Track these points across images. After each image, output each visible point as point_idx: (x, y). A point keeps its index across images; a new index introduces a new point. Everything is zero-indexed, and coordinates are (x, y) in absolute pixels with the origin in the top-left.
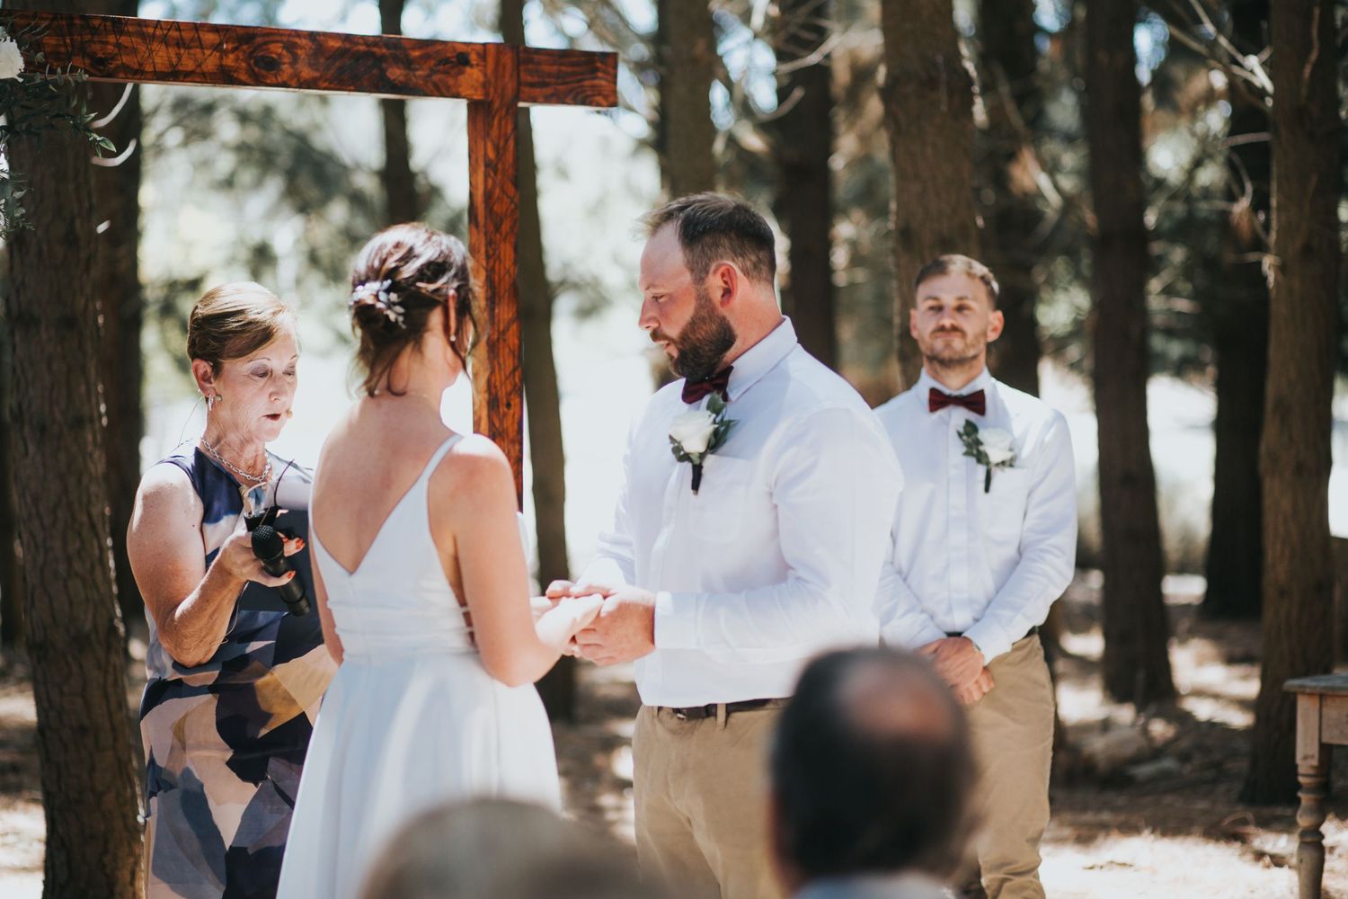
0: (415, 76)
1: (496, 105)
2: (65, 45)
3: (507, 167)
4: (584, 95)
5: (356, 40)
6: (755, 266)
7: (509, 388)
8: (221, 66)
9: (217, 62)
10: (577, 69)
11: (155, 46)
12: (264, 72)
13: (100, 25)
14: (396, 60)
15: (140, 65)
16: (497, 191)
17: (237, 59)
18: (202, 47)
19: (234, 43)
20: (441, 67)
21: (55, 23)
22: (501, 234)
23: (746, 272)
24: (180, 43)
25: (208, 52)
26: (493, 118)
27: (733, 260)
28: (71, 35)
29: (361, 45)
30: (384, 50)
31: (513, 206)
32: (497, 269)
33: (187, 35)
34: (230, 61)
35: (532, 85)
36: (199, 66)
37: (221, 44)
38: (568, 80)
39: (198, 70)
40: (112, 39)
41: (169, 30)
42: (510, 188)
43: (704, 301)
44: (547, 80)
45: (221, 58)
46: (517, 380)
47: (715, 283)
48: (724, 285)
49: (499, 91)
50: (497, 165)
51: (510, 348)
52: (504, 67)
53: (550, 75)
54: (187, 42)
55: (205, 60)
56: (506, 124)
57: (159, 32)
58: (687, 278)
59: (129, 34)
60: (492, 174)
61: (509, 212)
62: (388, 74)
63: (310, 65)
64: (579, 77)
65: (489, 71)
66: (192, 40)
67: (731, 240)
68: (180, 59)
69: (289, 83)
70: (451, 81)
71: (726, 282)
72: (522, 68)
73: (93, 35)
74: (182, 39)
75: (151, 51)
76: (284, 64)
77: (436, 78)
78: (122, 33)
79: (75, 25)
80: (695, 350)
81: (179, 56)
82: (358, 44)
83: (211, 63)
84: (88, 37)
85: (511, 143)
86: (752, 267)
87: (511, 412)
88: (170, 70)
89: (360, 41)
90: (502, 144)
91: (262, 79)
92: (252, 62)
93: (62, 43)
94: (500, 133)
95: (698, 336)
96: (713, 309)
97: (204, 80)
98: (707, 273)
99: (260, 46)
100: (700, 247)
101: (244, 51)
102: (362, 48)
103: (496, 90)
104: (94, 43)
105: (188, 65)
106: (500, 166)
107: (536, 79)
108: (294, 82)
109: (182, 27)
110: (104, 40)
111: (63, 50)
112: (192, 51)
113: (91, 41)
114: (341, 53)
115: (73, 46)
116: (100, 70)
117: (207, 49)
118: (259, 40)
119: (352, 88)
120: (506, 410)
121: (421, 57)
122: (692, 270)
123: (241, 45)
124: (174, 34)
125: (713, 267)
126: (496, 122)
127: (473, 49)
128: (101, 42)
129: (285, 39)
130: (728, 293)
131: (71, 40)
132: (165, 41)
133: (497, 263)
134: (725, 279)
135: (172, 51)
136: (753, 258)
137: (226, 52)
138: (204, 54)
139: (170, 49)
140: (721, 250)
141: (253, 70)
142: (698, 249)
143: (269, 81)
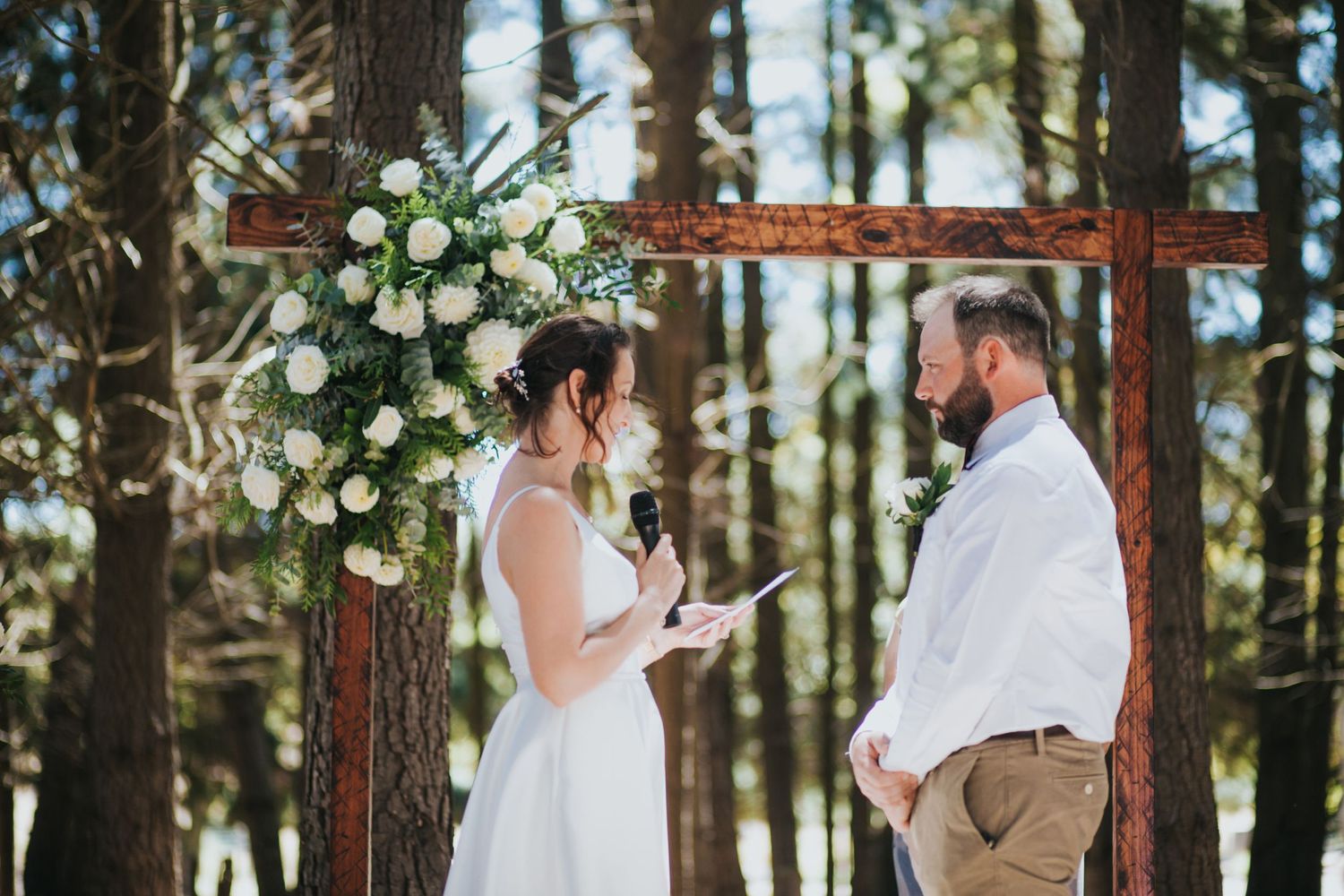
0: (1034, 241)
1: (1126, 264)
2: (674, 228)
3: (1138, 321)
4: (1228, 252)
5: (970, 212)
6: (1024, 345)
7: (1138, 527)
8: (829, 240)
9: (825, 237)
10: (1218, 229)
11: (762, 225)
12: (873, 244)
13: (708, 210)
14: (1014, 228)
15: (747, 242)
16: (1127, 343)
17: (845, 233)
18: (809, 224)
19: (841, 219)
20: (1064, 233)
21: (665, 210)
22: (1130, 384)
23: (1014, 349)
24: (787, 222)
25: (814, 229)
26: (1123, 277)
27: (1002, 337)
28: (679, 218)
29: (976, 215)
30: (1001, 220)
31: (1144, 358)
32: (1125, 416)
33: (794, 215)
34: (837, 235)
35: (1167, 245)
36: (806, 240)
37: (828, 221)
38: (1209, 239)
39: (805, 245)
40: (719, 221)
41: (776, 211)
42: (1142, 343)
43: (971, 375)
44: (1186, 240)
45: (829, 233)
46: (1147, 519)
47: (983, 356)
48: (990, 358)
49: (1129, 252)
50: (1125, 320)
51: (1139, 490)
52: (1135, 231)
53: (1188, 235)
54: (794, 220)
55: (812, 235)
56: (1138, 281)
57: (766, 213)
58: (957, 350)
59: (736, 216)
60: (1121, 329)
61: (1140, 363)
62: (1005, 241)
63: (921, 236)
64: (1223, 236)
65: (1117, 235)
66: (799, 218)
67: (1001, 317)
68: (786, 236)
69: (898, 252)
70: (1074, 245)
71: (993, 357)
72: (1155, 229)
73: (701, 218)
74: (789, 218)
75: (758, 230)
76: (893, 236)
77: (1058, 243)
78: (729, 215)
79: (683, 211)
80: (958, 418)
81: (786, 234)
82: (971, 215)
83: (819, 237)
84: (695, 221)
85: (1143, 300)
86: (1020, 344)
87: (1140, 549)
88: (776, 245)
89: (976, 213)
90: (1132, 301)
91: (870, 250)
92: (860, 235)
93: (670, 226)
94: (1129, 291)
95: (962, 405)
96: (978, 380)
97: (810, 253)
98: (976, 346)
99: (868, 221)
100: (971, 322)
101: (852, 227)
102: (978, 219)
103: (1125, 251)
104: (702, 225)
105: (794, 240)
106: (1129, 321)
107: (1172, 240)
108: (904, 252)
109: (788, 208)
110: (711, 222)
111: (671, 232)
112: (798, 228)
113: (699, 224)
114: (954, 224)
115: (681, 228)
116: (707, 248)
117: (815, 225)
118: (868, 216)
119: (966, 254)
120: (1134, 547)
121: (1042, 224)
122: (962, 344)
123: (849, 221)
124: (781, 214)
125: (982, 342)
126: (1125, 281)
127: (1099, 215)
128: (708, 224)
129: (895, 214)
130: (993, 367)
131: (680, 223)
132: (772, 220)
133: (1125, 411)
134: (992, 353)
135: (780, 229)
136: (1023, 336)
137: (831, 229)
138: (811, 230)
139: (777, 228)
140: (990, 327)
141: (861, 243)
142: (969, 324)
143: (877, 252)
